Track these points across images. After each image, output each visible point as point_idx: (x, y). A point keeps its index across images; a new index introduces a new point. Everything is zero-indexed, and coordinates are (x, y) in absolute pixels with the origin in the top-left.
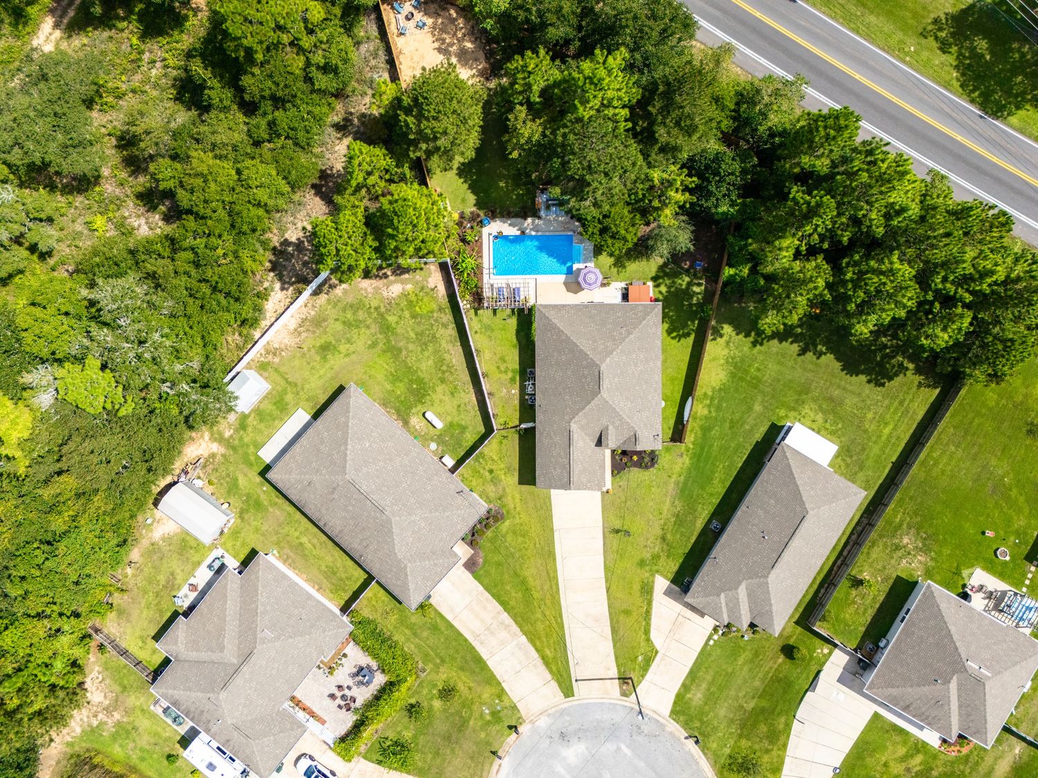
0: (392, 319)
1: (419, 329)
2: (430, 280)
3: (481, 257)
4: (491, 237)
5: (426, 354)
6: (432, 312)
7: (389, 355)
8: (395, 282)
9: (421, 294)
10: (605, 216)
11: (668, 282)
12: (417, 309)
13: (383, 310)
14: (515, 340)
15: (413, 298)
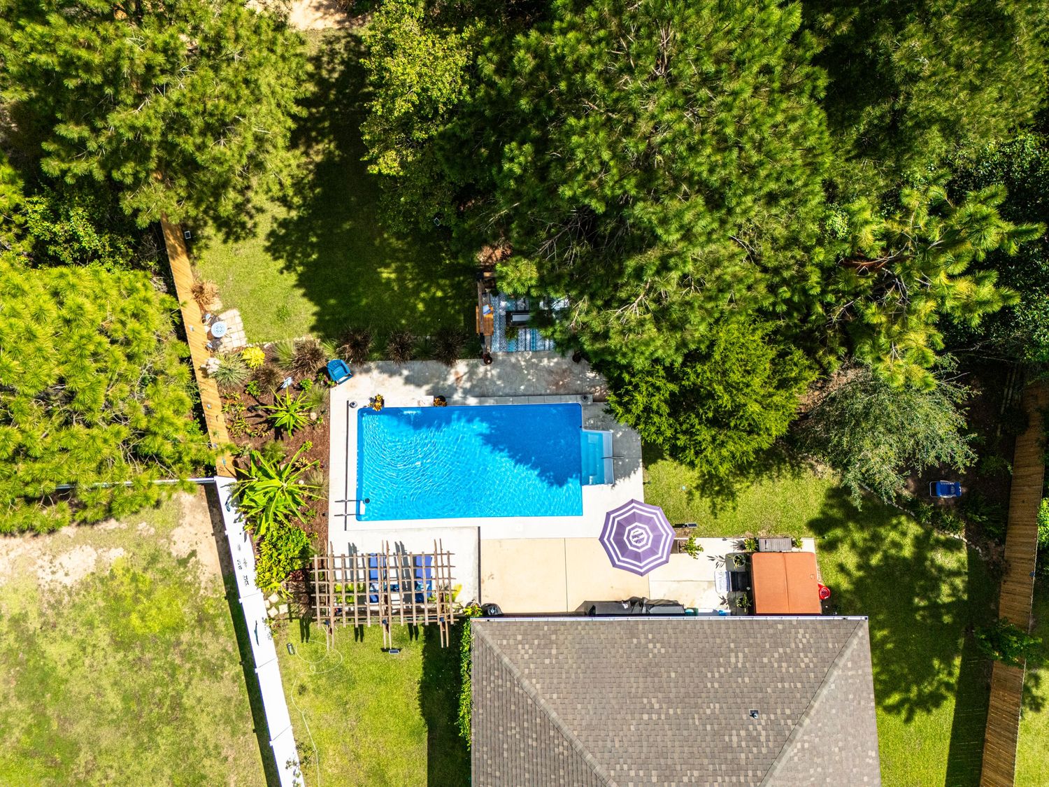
0: (57, 651)
1: (132, 682)
2: (178, 533)
3: (325, 467)
4: (354, 413)
5: (151, 759)
6: (176, 629)
7: (37, 765)
8: (76, 541)
9: (149, 576)
10: (693, 358)
11: (858, 536)
12: (135, 620)
13: (34, 624)
14: (417, 717)
15: (126, 590)
